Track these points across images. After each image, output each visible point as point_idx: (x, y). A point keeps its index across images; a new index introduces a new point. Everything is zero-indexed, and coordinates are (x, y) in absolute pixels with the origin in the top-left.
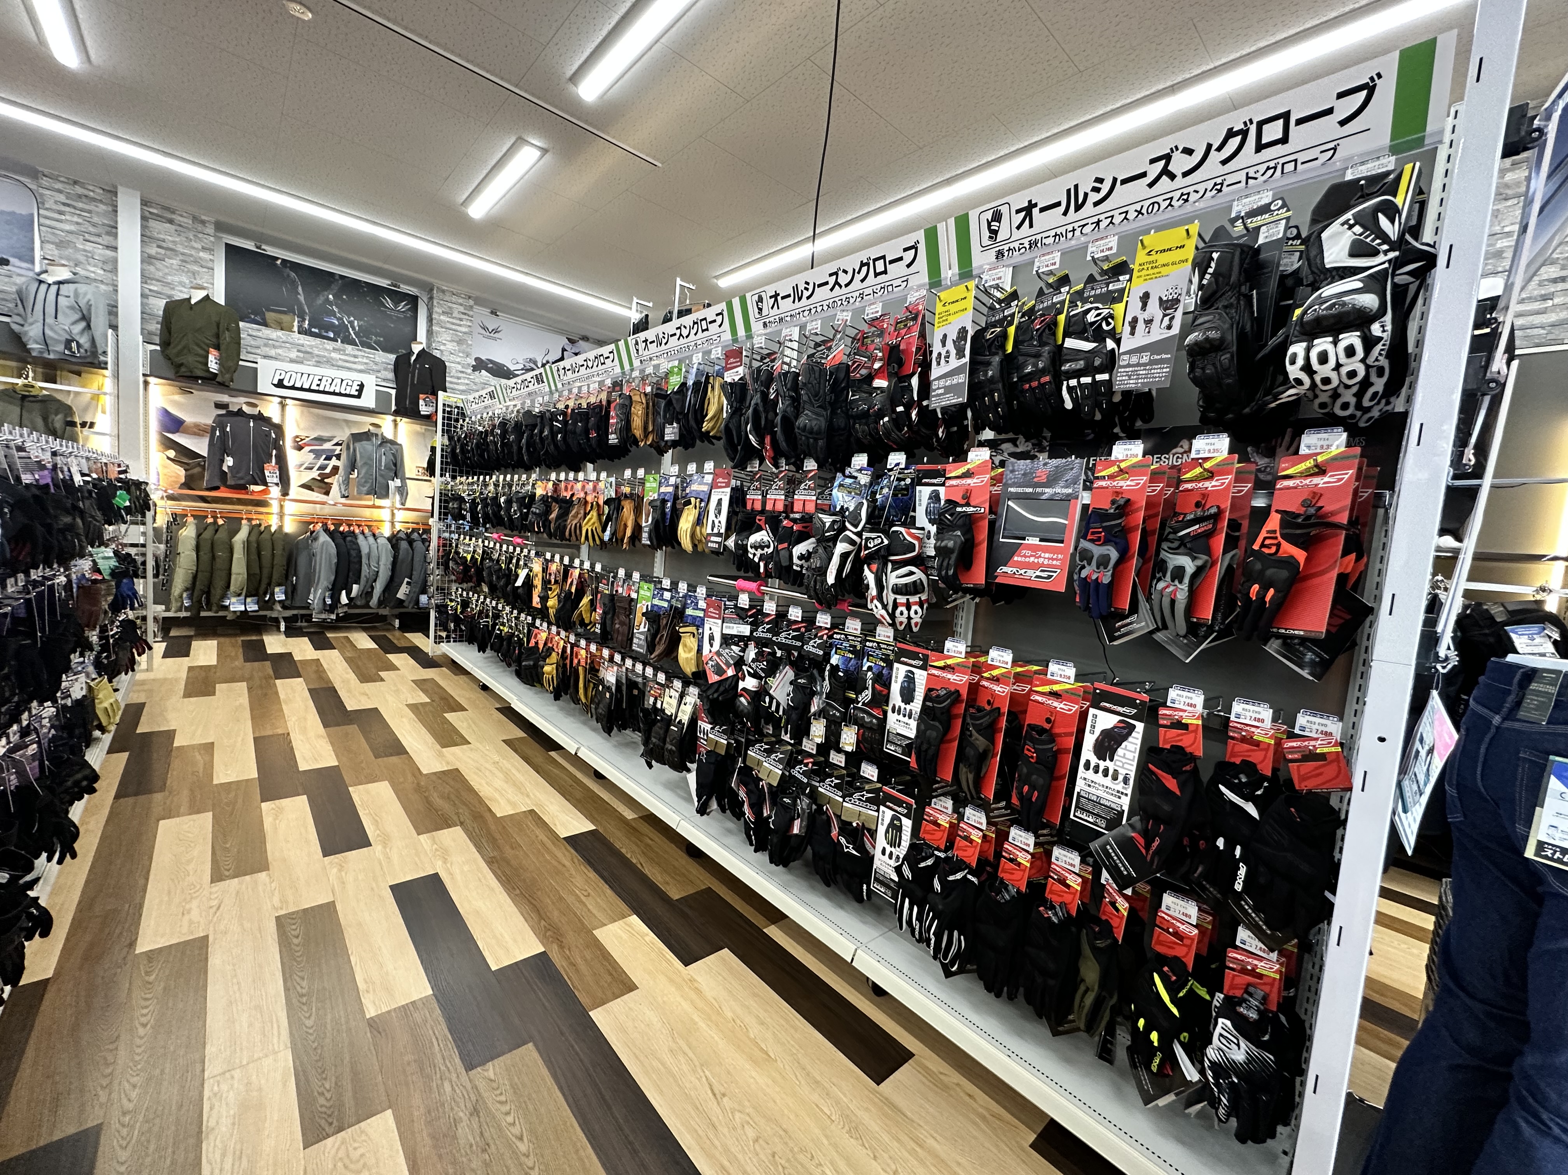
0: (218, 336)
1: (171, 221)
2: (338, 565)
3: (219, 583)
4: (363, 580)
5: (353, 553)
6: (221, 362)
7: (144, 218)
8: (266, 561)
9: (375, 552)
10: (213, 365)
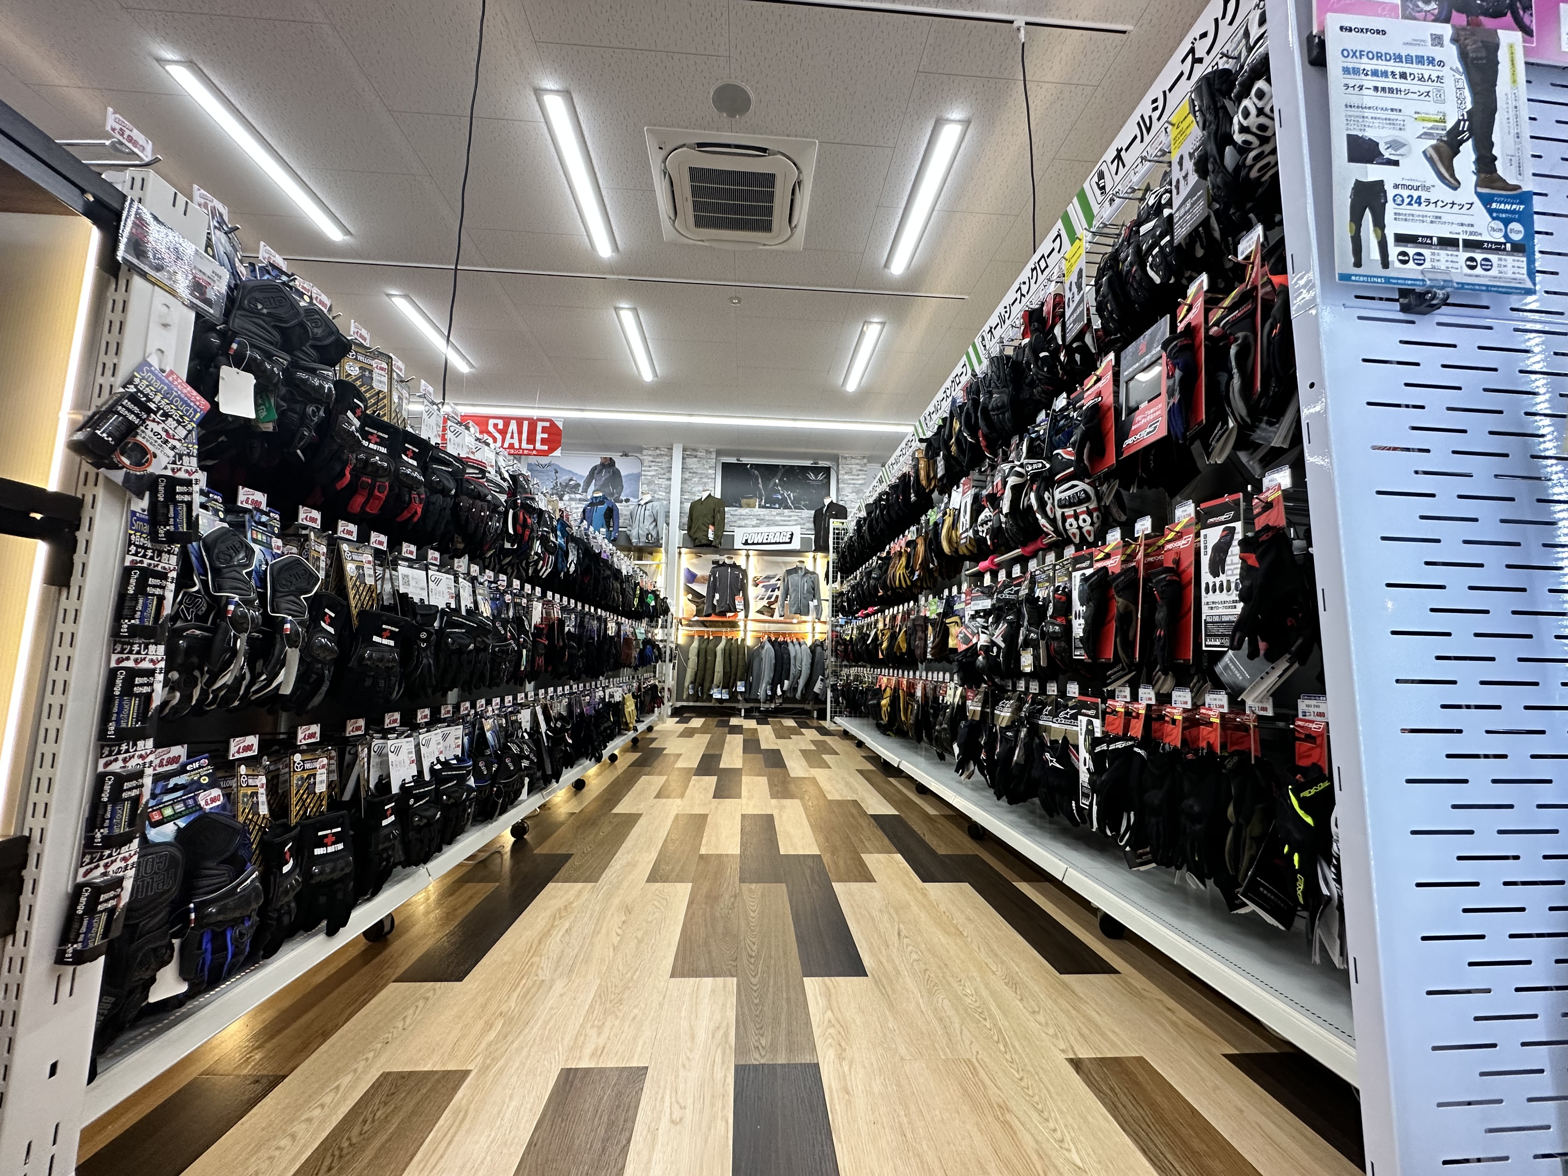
0: (714, 517)
1: (696, 457)
2: (776, 664)
3: (708, 678)
4: (791, 677)
5: (785, 656)
6: (715, 534)
7: (683, 458)
8: (734, 664)
9: (799, 656)
10: (711, 536)
